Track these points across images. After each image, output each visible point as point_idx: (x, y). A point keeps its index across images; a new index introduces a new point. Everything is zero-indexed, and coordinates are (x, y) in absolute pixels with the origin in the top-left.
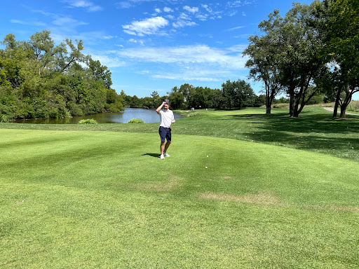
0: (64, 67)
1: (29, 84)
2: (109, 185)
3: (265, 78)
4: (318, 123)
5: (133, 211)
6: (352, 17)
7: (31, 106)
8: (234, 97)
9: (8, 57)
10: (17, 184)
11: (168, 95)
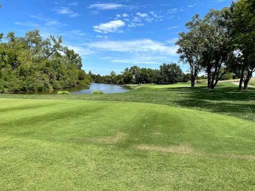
0: (49, 54)
1: (24, 66)
2: (72, 139)
3: (190, 61)
4: (228, 93)
5: (86, 158)
6: (250, 18)
7: (25, 82)
8: (169, 75)
9: (10, 48)
10: (7, 138)
11: (122, 74)
